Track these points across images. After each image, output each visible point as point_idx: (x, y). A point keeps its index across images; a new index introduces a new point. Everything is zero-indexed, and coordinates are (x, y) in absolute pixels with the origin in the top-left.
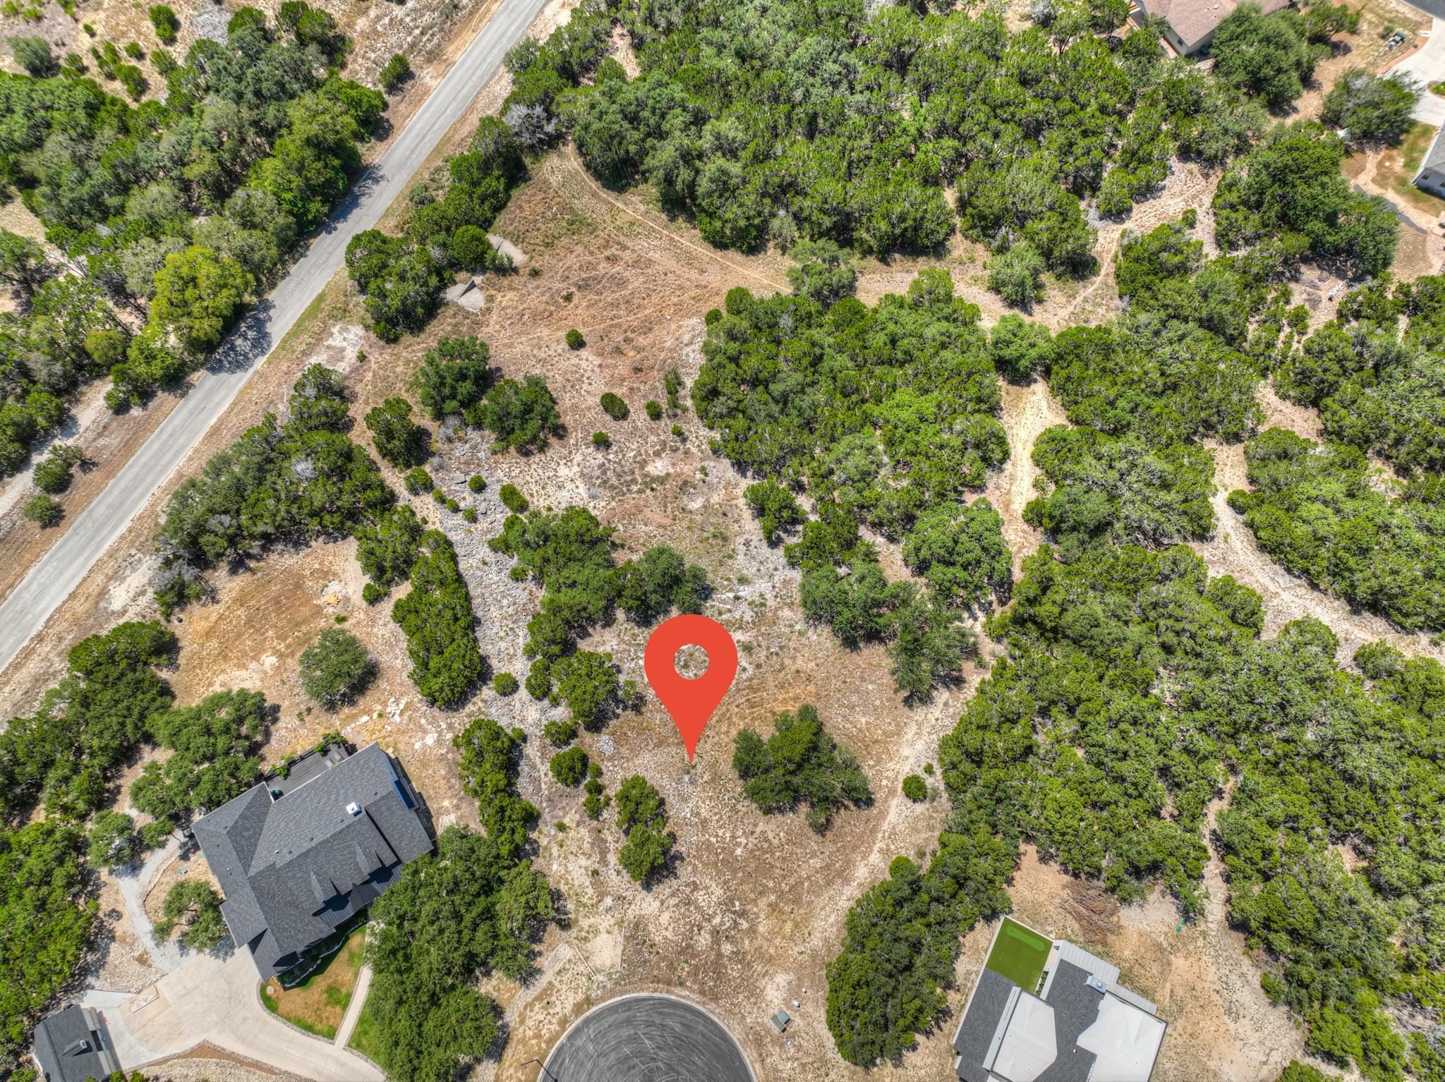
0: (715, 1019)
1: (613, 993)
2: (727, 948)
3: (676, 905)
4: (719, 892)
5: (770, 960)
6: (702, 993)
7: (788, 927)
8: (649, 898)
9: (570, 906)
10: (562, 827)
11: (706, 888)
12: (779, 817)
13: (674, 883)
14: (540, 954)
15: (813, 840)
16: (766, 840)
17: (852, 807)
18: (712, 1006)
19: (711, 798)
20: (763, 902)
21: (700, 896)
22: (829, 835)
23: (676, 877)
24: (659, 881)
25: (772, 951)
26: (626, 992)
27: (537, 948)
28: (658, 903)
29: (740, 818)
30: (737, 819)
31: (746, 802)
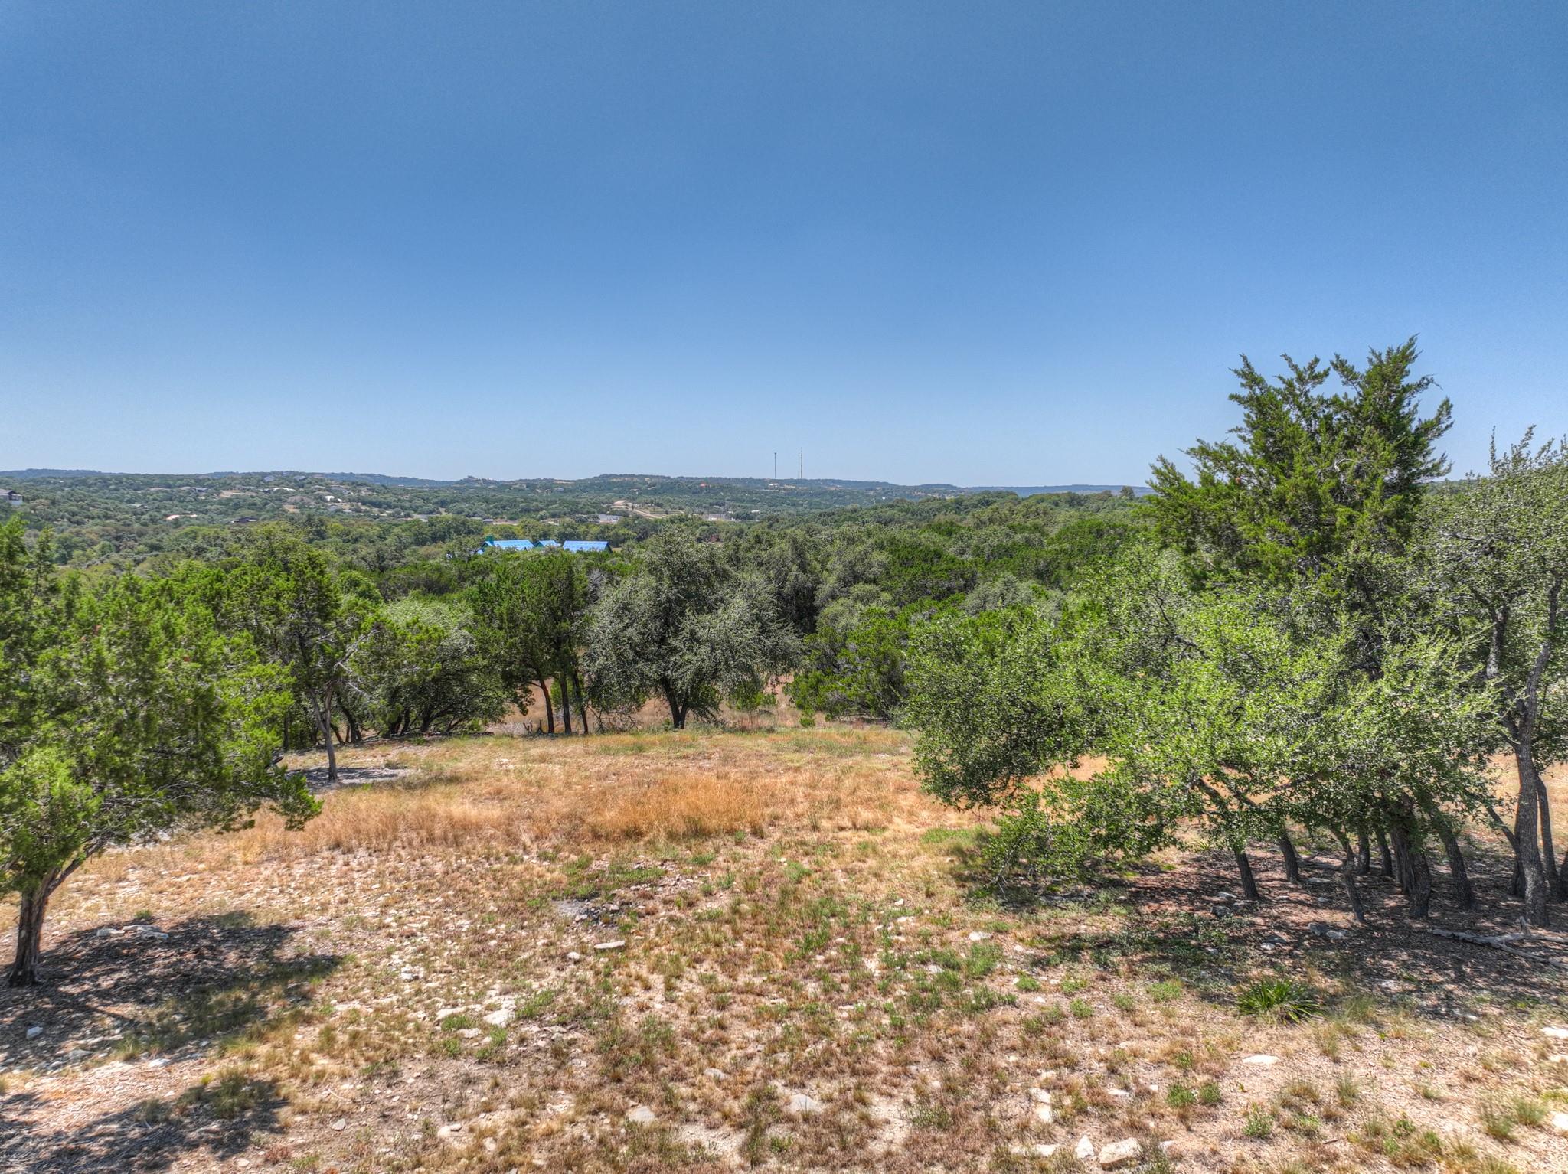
29: (1010, 1035)
30: (987, 1040)
31: (1055, 978)
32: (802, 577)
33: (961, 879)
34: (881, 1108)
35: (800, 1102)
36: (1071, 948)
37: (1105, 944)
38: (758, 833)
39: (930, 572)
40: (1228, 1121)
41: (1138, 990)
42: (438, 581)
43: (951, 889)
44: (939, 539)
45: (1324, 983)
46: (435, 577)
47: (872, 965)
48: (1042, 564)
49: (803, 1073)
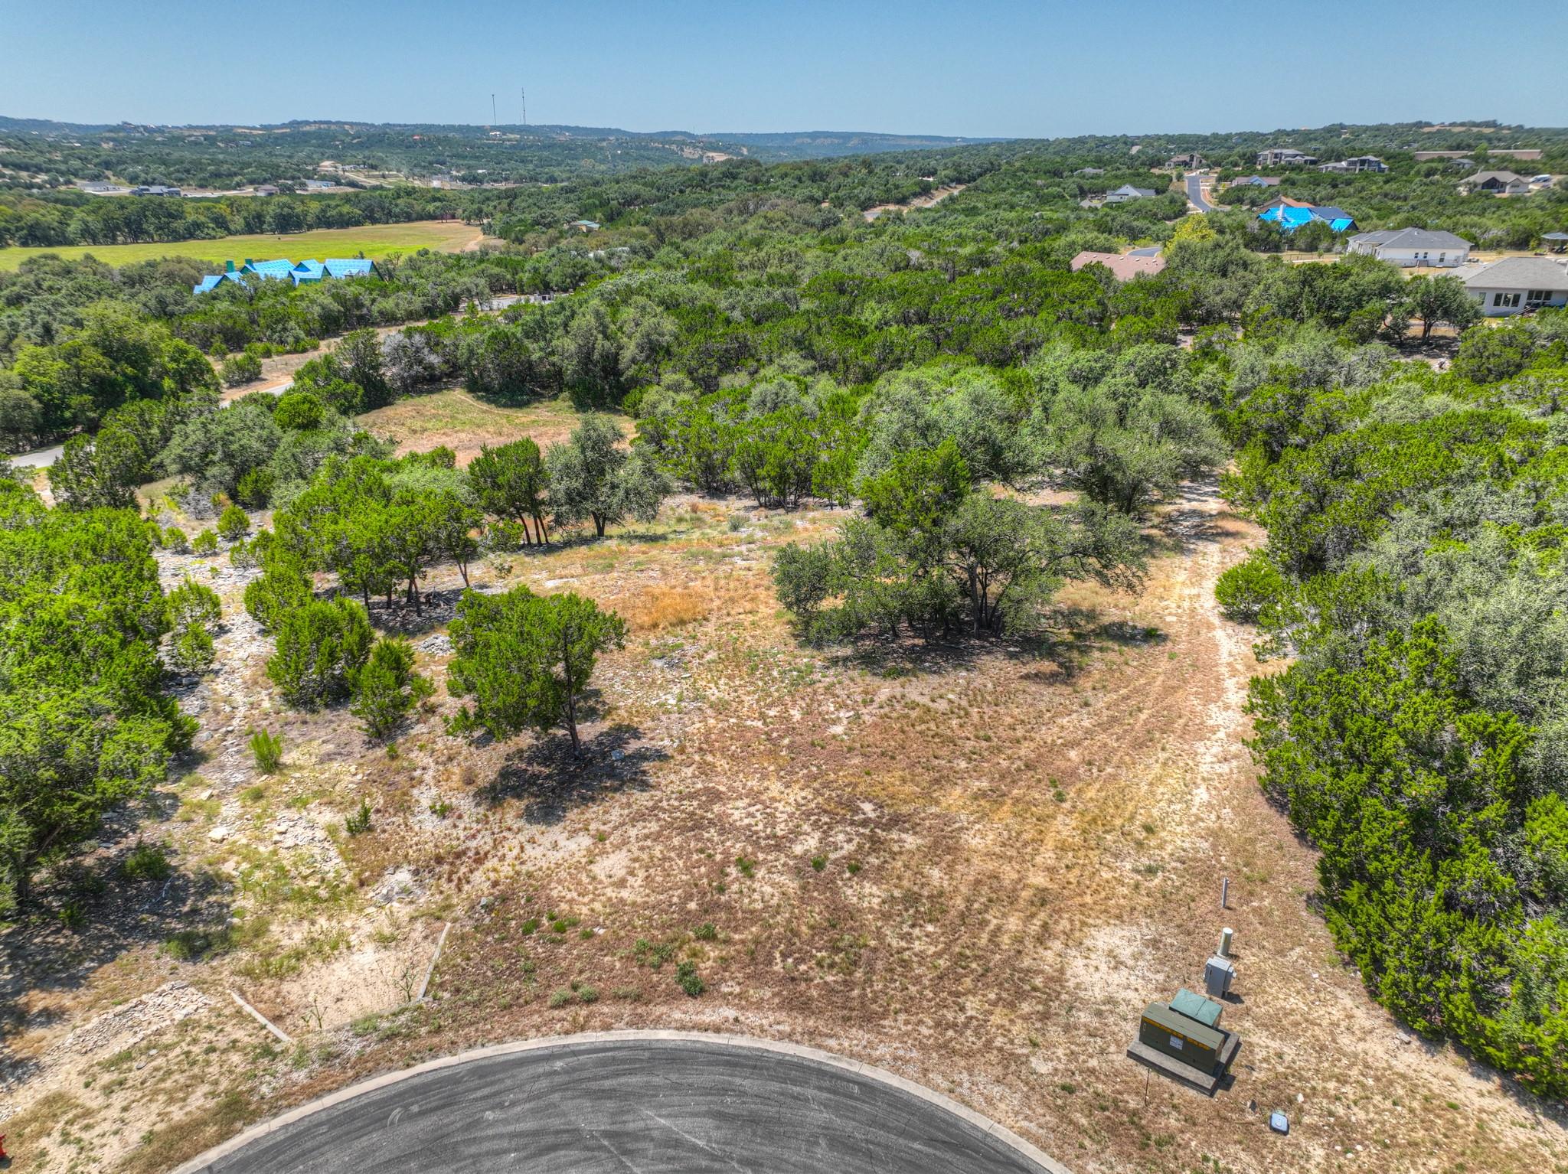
0: (882, 1075)
1: (364, 1067)
2: (867, 895)
3: (657, 837)
4: (796, 794)
5: (1042, 898)
6: (798, 1004)
7: (1065, 826)
8: (556, 833)
9: (245, 902)
10: (270, 764)
11: (755, 796)
12: (934, 680)
13: (642, 799)
14: (50, 1016)
15: (1048, 695)
16: (914, 706)
17: (1116, 648)
18: (859, 1036)
19: (730, 678)
20: (953, 798)
21: (737, 812)
22: (1085, 683)
23: (645, 786)
24: (585, 800)
25: (1039, 879)
26: (434, 1052)
27: (39, 1000)
28: (585, 841)
29: (821, 691)
30: (815, 692)
31: (832, 672)
32: (607, 344)
33: (795, 636)
34: (792, 712)
35: (772, 713)
36: (835, 661)
37: (846, 659)
38: (706, 619)
39: (711, 337)
40: (875, 705)
41: (855, 674)
42: (233, 328)
43: (793, 642)
44: (711, 292)
45: (909, 666)
46: (230, 323)
47: (775, 673)
48: (799, 333)
49: (770, 706)
